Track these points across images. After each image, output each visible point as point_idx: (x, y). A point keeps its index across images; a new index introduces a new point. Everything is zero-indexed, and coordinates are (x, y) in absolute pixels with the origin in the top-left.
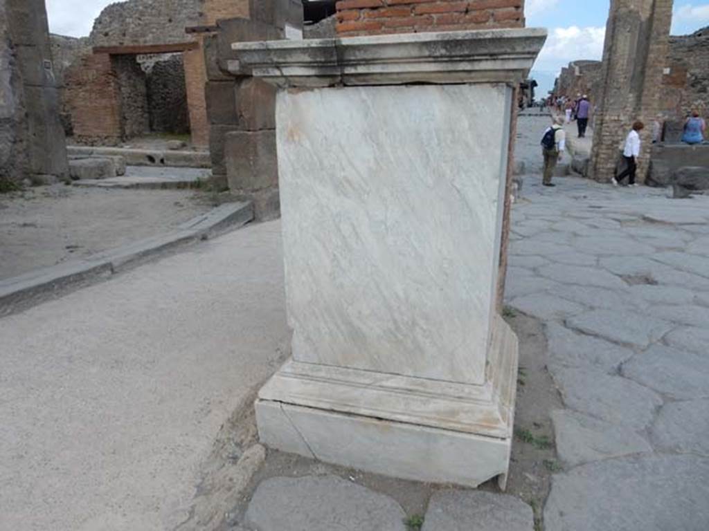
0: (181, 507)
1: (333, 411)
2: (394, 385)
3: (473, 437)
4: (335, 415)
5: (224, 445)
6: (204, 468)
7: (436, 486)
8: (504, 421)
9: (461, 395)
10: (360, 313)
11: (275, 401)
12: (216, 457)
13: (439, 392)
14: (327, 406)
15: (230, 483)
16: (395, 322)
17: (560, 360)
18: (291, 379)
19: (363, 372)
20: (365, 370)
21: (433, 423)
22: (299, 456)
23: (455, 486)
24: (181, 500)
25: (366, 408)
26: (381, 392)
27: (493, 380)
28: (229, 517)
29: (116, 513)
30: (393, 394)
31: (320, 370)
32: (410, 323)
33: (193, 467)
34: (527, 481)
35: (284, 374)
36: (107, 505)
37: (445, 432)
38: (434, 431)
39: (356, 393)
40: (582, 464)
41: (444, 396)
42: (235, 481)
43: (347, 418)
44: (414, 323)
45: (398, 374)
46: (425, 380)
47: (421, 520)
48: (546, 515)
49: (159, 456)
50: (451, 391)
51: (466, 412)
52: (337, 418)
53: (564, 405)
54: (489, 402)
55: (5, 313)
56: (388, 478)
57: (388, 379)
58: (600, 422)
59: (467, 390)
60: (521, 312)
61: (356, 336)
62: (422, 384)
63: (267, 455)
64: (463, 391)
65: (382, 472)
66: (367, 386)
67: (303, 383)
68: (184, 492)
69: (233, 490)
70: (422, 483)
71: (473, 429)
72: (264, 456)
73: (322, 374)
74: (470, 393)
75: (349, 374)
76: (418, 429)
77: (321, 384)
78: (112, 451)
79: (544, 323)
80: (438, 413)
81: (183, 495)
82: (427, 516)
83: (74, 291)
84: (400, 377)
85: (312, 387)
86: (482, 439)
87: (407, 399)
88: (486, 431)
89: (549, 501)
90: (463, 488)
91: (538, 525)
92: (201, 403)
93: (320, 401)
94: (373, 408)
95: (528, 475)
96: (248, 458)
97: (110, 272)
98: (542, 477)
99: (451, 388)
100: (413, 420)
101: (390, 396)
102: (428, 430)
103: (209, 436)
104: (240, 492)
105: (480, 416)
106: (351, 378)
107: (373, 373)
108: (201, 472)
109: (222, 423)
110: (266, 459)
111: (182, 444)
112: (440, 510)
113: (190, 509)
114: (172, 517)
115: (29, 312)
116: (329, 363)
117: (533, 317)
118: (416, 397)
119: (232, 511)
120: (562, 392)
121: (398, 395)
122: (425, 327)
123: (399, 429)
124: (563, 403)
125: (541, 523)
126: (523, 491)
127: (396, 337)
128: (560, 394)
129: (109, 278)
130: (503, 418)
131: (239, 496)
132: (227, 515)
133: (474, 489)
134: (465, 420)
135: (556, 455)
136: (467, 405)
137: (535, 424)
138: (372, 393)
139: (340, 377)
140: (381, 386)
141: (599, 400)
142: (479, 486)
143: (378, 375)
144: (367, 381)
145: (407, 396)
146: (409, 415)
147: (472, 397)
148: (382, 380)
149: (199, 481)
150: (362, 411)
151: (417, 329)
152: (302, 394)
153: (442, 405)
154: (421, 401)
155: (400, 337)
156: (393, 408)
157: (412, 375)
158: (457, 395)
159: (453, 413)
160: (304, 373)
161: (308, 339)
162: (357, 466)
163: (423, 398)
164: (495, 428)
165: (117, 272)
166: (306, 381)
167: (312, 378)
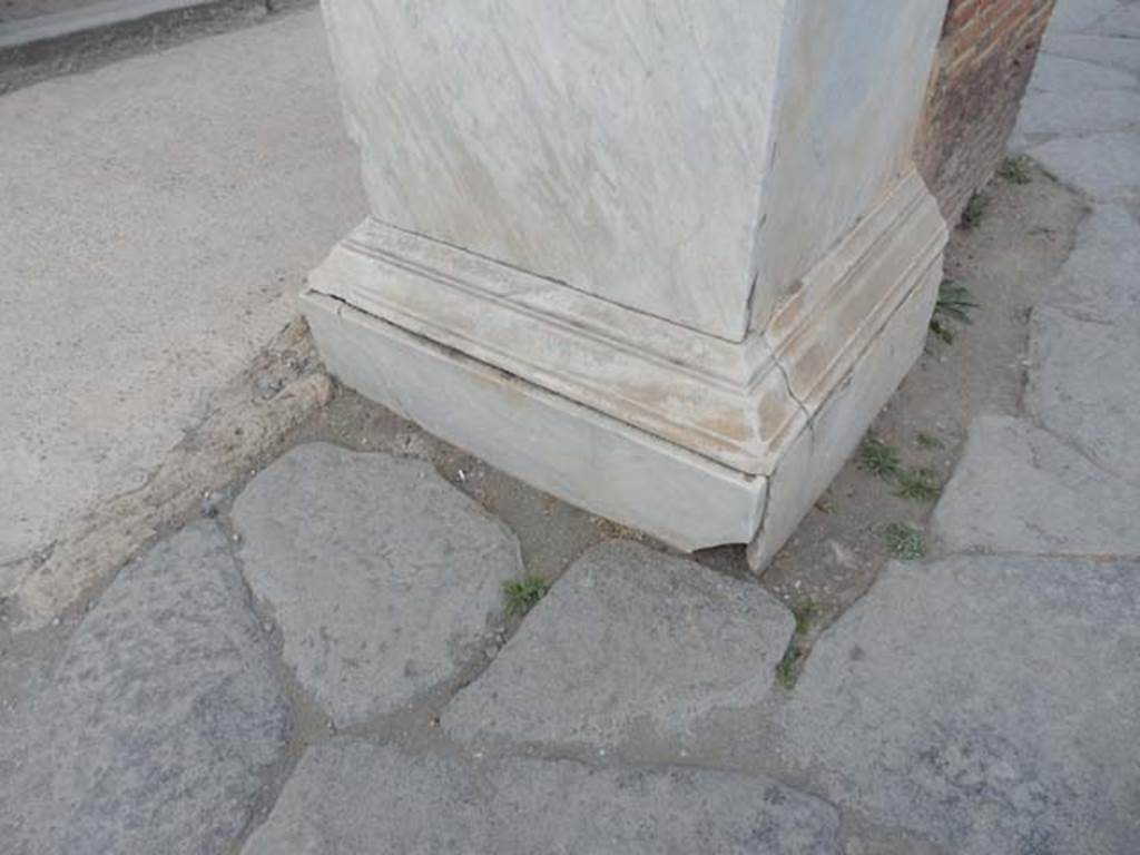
0: (141, 463)
1: (424, 339)
2: (549, 307)
3: (683, 458)
4: (429, 351)
5: (272, 362)
6: (216, 399)
7: (612, 529)
8: (764, 438)
9: (685, 356)
10: (476, 122)
11: (334, 297)
12: (246, 382)
13: (636, 339)
14: (416, 328)
15: (235, 437)
16: (549, 154)
17: (1078, 299)
18: (362, 258)
19: (493, 266)
20: (498, 262)
21: (606, 405)
22: (387, 410)
23: (647, 540)
24: (147, 451)
25: (483, 346)
26: (520, 317)
27: (785, 332)
28: (209, 498)
29: (32, 452)
30: (542, 326)
31: (415, 247)
32: (581, 161)
33: (197, 395)
34: (828, 560)
35: (352, 246)
36: (23, 434)
37: (626, 433)
38: (607, 424)
39: (474, 309)
40: (977, 551)
41: (645, 351)
42: (246, 435)
43: (445, 358)
44: (589, 163)
45: (563, 283)
46: (612, 306)
47: (541, 592)
48: (821, 648)
49: (149, 363)
50: (660, 342)
51: (683, 399)
52: (430, 356)
53: (1020, 407)
54: (739, 385)
55: (62, 71)
56: (530, 489)
57: (538, 290)
58: (1085, 464)
59: (698, 349)
60: (1047, 174)
61: (475, 179)
62: (606, 316)
63: (333, 397)
64: (689, 348)
65: (521, 476)
66: (496, 298)
67: (381, 267)
68: (160, 437)
69: (236, 451)
70: (589, 514)
71: (685, 438)
72: (324, 397)
73: (418, 256)
74: (703, 356)
75: (466, 266)
76: (575, 412)
77: (410, 276)
78: (76, 340)
79: (1088, 204)
80: (623, 385)
81: (157, 441)
82: (558, 588)
83: (190, 41)
84: (564, 289)
85: (397, 282)
86: (701, 466)
87: (568, 342)
88: (713, 451)
89: (848, 616)
90: (664, 548)
91: (792, 661)
92: (268, 275)
93: (405, 314)
94: (499, 348)
95: (836, 547)
96: (291, 396)
97: (263, 10)
98: (866, 559)
99: (666, 335)
100: (567, 389)
101: (535, 327)
102: (595, 420)
103: (255, 341)
104: (250, 458)
105: (711, 413)
106: (467, 276)
107: (514, 272)
108: (208, 406)
109: (288, 321)
110: (327, 404)
111: (200, 349)
112: (588, 582)
113: (152, 471)
114: (118, 478)
115: (100, 72)
116: (435, 235)
117: (1071, 190)
118: (583, 341)
119: (218, 491)
120: (1032, 376)
121: (554, 330)
122: (612, 178)
123: (541, 404)
124: (1020, 404)
125: (800, 659)
126: (803, 578)
127: (553, 193)
128: (1025, 380)
129: (260, 21)
130: (762, 430)
131: (248, 463)
132: (207, 494)
133: (684, 555)
134: (677, 413)
135: (927, 519)
136: (686, 382)
137: (921, 438)
138: (504, 316)
139: (450, 269)
140: (522, 304)
141: (1116, 410)
142: (695, 552)
143: (523, 278)
144: (498, 288)
145: (568, 335)
146: (564, 379)
147: (706, 366)
148: (528, 290)
149: (194, 422)
150: (477, 352)
151: (597, 176)
152: (374, 292)
153: (637, 371)
154: (594, 352)
155: (564, 196)
156: (537, 355)
157: (588, 289)
158: (673, 354)
159: (654, 394)
160: (386, 249)
161: (389, 172)
162: (480, 454)
163: (600, 348)
164: (735, 449)
165: (277, 12)
166: (387, 267)
167: (399, 262)
